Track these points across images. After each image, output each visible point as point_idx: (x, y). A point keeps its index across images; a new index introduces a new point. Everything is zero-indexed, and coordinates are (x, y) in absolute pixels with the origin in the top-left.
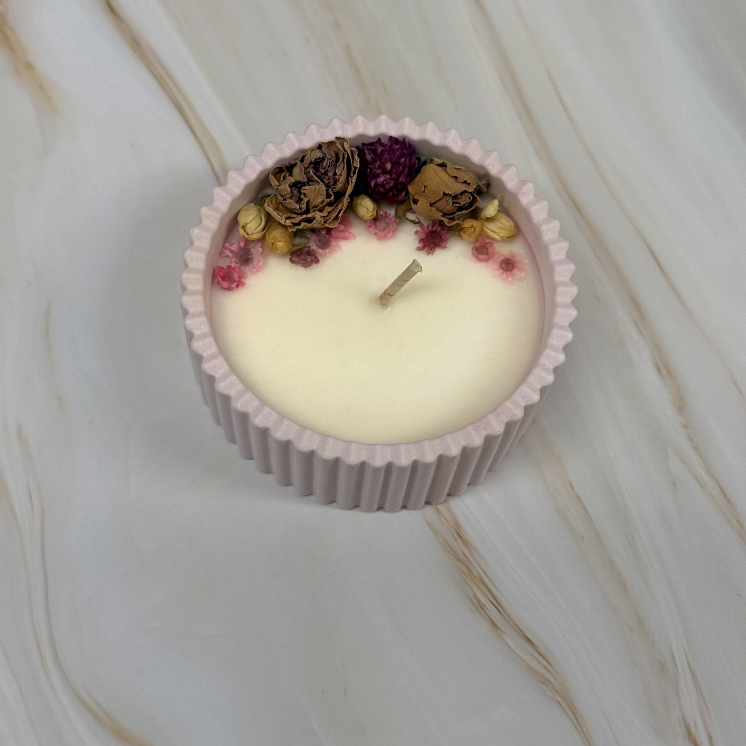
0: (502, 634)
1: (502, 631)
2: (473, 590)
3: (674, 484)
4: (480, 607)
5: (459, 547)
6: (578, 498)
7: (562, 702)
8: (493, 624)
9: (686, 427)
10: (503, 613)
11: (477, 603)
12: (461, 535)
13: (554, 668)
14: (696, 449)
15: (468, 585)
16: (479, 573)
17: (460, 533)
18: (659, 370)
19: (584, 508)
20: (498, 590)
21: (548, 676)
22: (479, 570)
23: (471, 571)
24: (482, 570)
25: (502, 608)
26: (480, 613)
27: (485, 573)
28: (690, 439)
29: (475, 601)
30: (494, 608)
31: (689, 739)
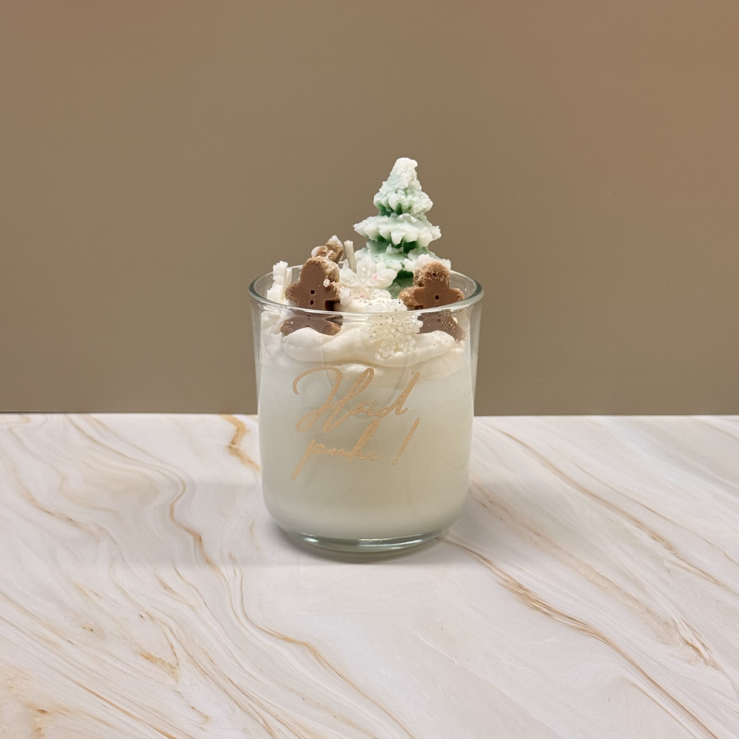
0: (552, 616)
1: (552, 615)
2: (530, 603)
4: (537, 609)
5: (521, 591)
6: (603, 577)
7: (595, 636)
8: (545, 613)
9: (675, 554)
10: (553, 610)
11: (534, 608)
12: (522, 588)
13: (589, 626)
14: (682, 560)
15: (527, 602)
16: (535, 599)
18: (654, 539)
19: (607, 579)
20: (548, 604)
21: (585, 628)
22: (535, 597)
23: (530, 598)
27: (538, 598)
28: (678, 557)
29: (533, 606)
30: (546, 609)
31: (688, 645)
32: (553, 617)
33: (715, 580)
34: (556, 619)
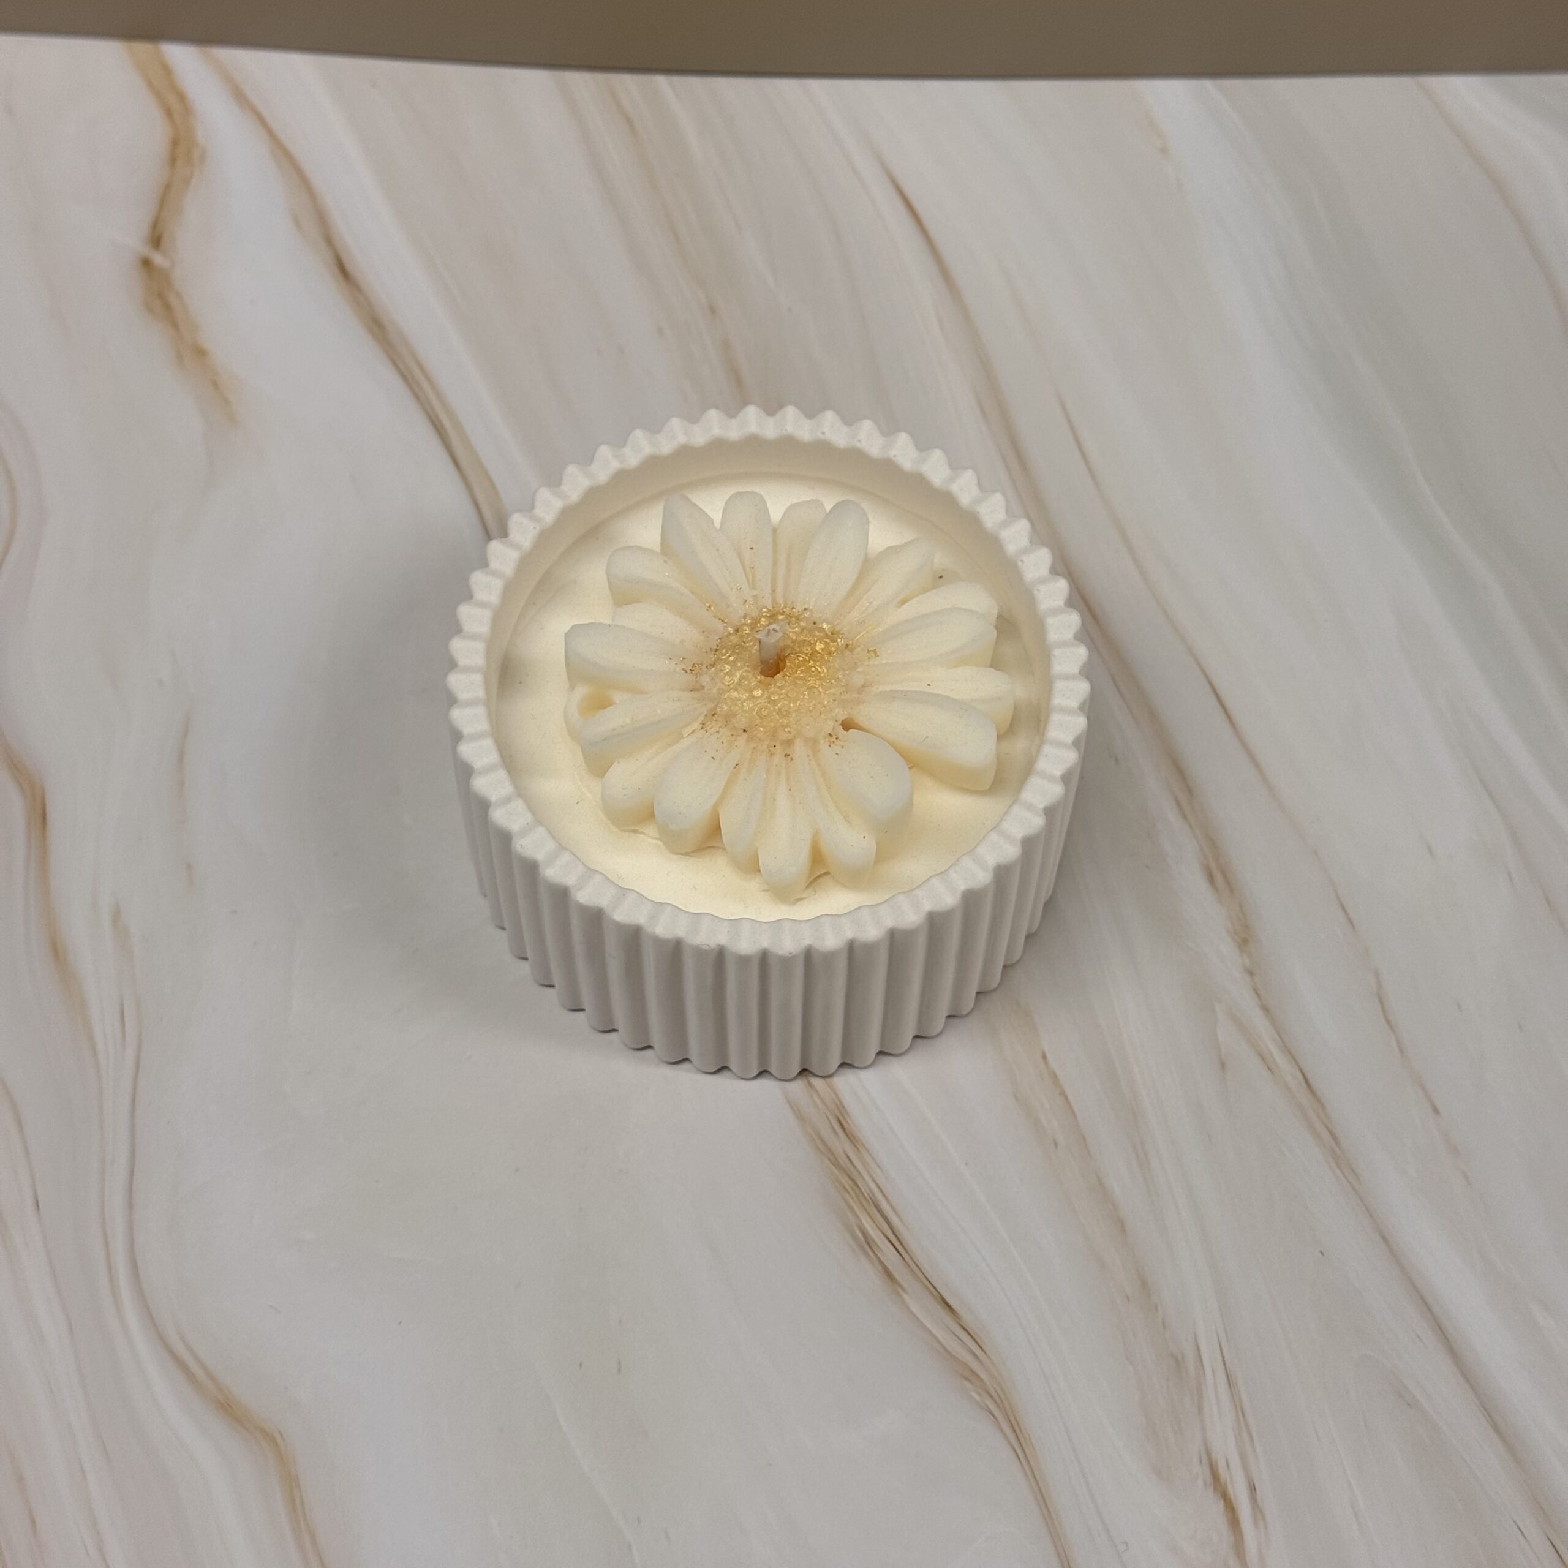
0: (901, 1292)
1: (901, 1287)
2: (856, 1215)
3: (1223, 1065)
4: (867, 1245)
5: (839, 1144)
6: (1054, 1077)
7: (996, 1413)
8: (888, 1274)
9: (1251, 974)
10: (907, 1258)
11: (862, 1240)
12: (846, 1126)
13: (987, 1354)
14: (1266, 1009)
15: (849, 1208)
16: (870, 1190)
17: (843, 1122)
18: (1211, 878)
19: (1063, 1094)
20: (901, 1220)
21: (974, 1365)
22: (873, 1186)
23: (856, 1184)
24: (877, 1185)
25: (905, 1249)
26: (868, 1255)
27: (881, 1191)
28: (1256, 991)
29: (860, 1235)
30: (892, 1247)
31: (1215, 1489)
32: (905, 1296)
33: (1331, 1132)
34: (908, 1308)
